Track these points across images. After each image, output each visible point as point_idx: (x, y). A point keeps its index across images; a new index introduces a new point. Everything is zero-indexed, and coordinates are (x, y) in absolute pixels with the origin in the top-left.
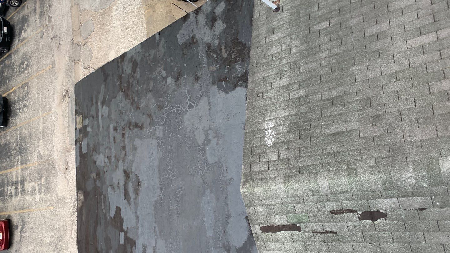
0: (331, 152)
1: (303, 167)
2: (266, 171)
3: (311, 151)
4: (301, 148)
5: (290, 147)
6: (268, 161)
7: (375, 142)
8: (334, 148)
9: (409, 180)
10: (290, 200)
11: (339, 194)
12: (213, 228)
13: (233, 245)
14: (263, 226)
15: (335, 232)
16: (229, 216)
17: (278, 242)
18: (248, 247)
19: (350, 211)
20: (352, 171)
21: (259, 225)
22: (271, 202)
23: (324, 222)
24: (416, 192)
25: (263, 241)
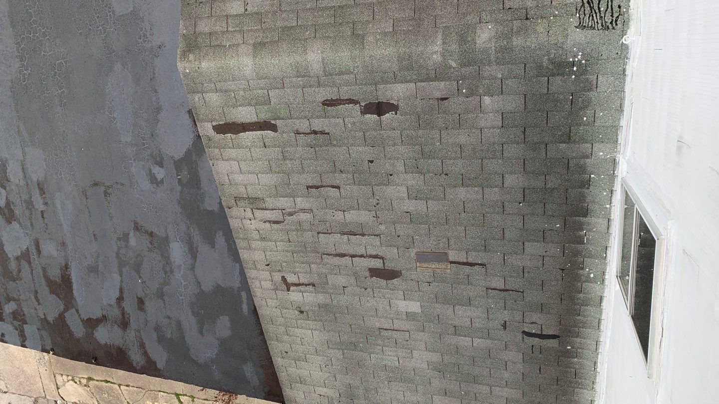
0: (329, 5)
1: (284, 29)
2: (223, 33)
3: (298, 3)
6: (227, 16)
9: (434, 56)
10: (263, 83)
11: (336, 75)
12: (132, 128)
13: (167, 155)
14: (217, 123)
15: (326, 132)
16: (158, 110)
17: (242, 147)
18: (194, 158)
19: (351, 101)
20: (358, 39)
21: (212, 122)
22: (232, 85)
23: (312, 117)
25: (217, 148)
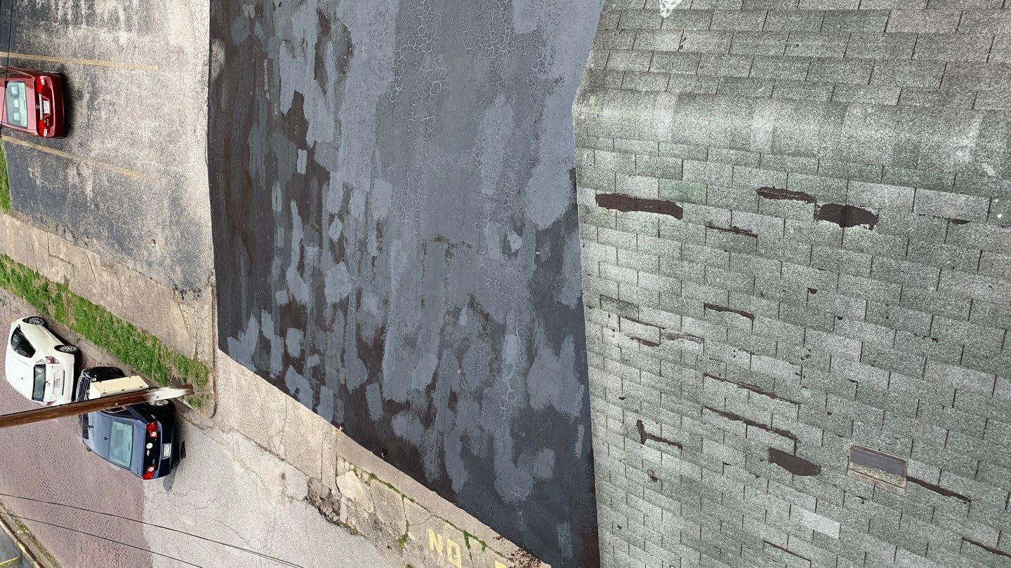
0: (804, 55)
1: (728, 79)
2: (642, 73)
3: (757, 46)
4: (739, 32)
5: (714, 27)
6: (653, 52)
7: (917, 50)
8: (813, 47)
9: (958, 153)
10: (678, 149)
11: (789, 154)
12: (497, 179)
13: (531, 221)
14: (603, 193)
15: (754, 233)
16: (535, 161)
17: (627, 230)
18: (563, 231)
19: (802, 196)
20: (837, 109)
21: (596, 189)
22: (635, 145)
23: (737, 208)
24: (963, 182)
25: (595, 224)
